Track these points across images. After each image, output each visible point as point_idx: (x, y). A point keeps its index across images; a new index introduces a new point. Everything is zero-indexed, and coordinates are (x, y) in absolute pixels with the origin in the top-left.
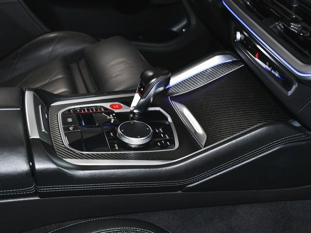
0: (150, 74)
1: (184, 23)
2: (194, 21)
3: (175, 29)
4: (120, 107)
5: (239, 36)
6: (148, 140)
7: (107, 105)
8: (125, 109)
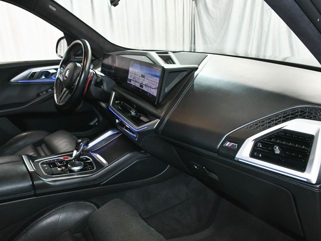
0: (80, 141)
1: (96, 120)
2: (101, 119)
3: (91, 124)
4: (68, 158)
5: (117, 121)
6: (82, 168)
7: (62, 158)
8: (70, 158)
